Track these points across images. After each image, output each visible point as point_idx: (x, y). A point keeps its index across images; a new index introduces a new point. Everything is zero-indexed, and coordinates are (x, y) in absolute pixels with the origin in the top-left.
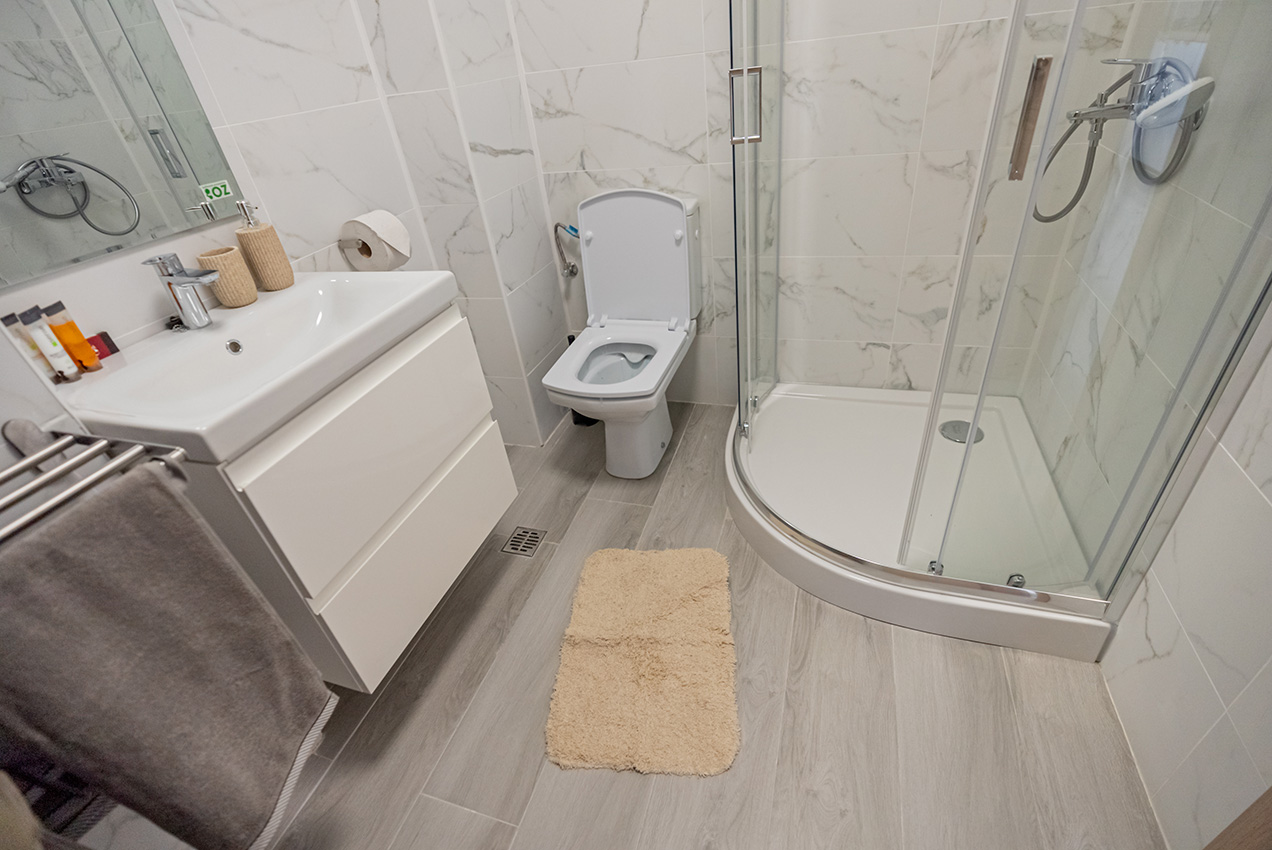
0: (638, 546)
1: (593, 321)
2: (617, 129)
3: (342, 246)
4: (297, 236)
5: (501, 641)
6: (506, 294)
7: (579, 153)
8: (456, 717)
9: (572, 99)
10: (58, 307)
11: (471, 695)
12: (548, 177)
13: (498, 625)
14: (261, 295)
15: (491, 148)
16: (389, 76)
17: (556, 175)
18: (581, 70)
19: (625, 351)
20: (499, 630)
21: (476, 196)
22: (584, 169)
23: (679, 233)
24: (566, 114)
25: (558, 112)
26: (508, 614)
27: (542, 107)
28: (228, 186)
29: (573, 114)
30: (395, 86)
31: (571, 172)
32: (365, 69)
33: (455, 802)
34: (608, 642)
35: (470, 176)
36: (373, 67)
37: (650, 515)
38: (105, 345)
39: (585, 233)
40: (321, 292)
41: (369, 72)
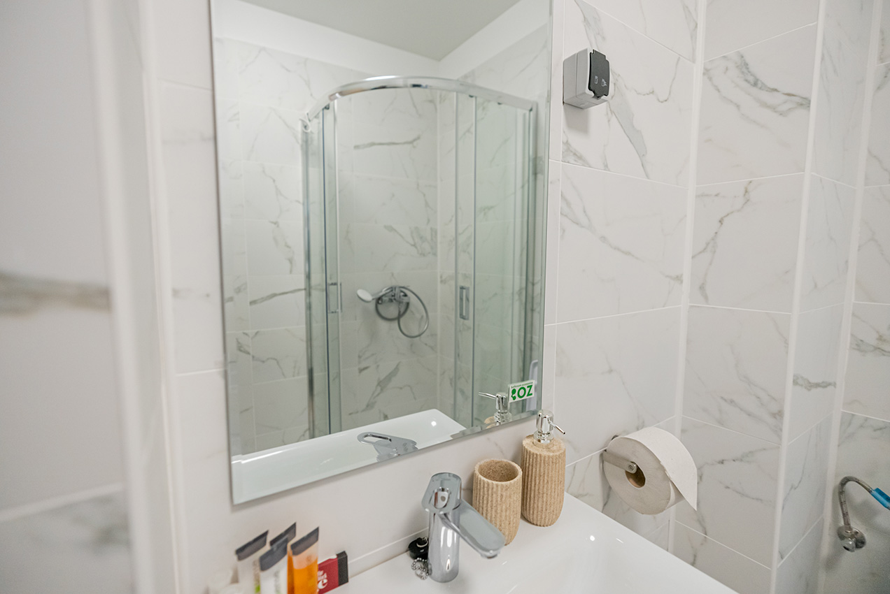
6: (777, 564)
12: (850, 417)
15: (808, 381)
16: (702, 289)
21: (780, 437)
28: (533, 388)
30: (706, 298)
32: (679, 279)
35: (782, 410)
36: (686, 278)
38: (337, 573)
40: (592, 538)
41: (682, 282)
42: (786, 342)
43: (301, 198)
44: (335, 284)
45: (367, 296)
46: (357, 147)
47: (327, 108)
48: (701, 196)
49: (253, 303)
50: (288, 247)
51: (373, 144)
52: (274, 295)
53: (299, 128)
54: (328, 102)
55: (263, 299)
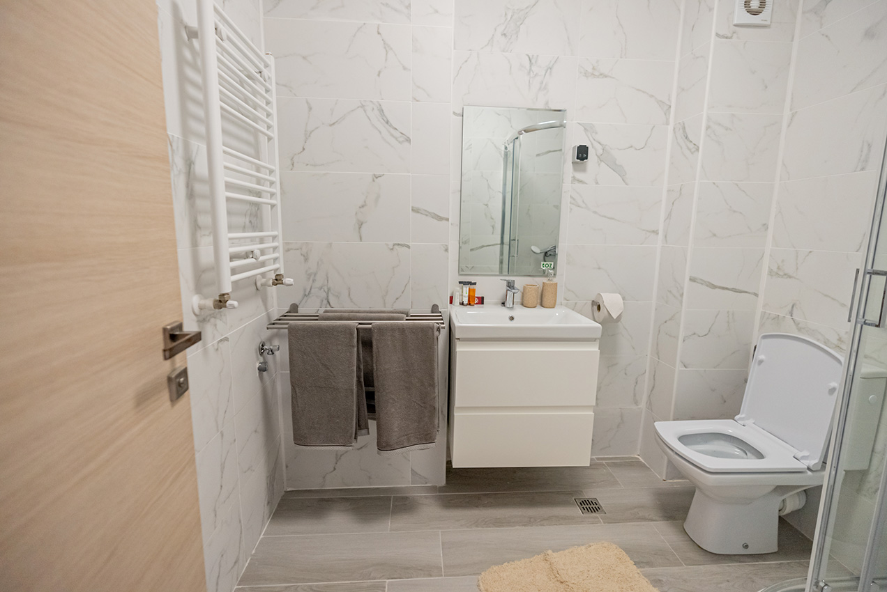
0: (643, 569)
1: (740, 419)
2: (826, 296)
3: (593, 303)
4: (573, 292)
5: (525, 525)
6: (679, 367)
7: (791, 305)
8: (477, 526)
9: (797, 269)
10: (475, 284)
11: (490, 527)
12: (763, 314)
13: (532, 520)
14: (539, 306)
15: (711, 283)
16: (666, 237)
17: (770, 314)
18: (811, 252)
19: (749, 451)
20: (530, 521)
21: (682, 305)
22: (792, 316)
23: (834, 384)
24: (790, 277)
25: (785, 275)
26: (541, 521)
27: (775, 269)
29: (795, 278)
30: (666, 241)
31: (781, 315)
32: (655, 232)
33: (442, 545)
34: (558, 575)
35: (683, 294)
36: (661, 232)
37: (677, 568)
38: (481, 301)
39: (760, 356)
41: (658, 234)
42: (686, 260)
43: (501, 190)
44: (514, 240)
45: (537, 250)
46: (538, 155)
47: (517, 138)
48: (669, 191)
49: (472, 250)
50: (492, 219)
51: (550, 152)
52: (483, 246)
53: (503, 148)
54: (518, 135)
55: (477, 248)
